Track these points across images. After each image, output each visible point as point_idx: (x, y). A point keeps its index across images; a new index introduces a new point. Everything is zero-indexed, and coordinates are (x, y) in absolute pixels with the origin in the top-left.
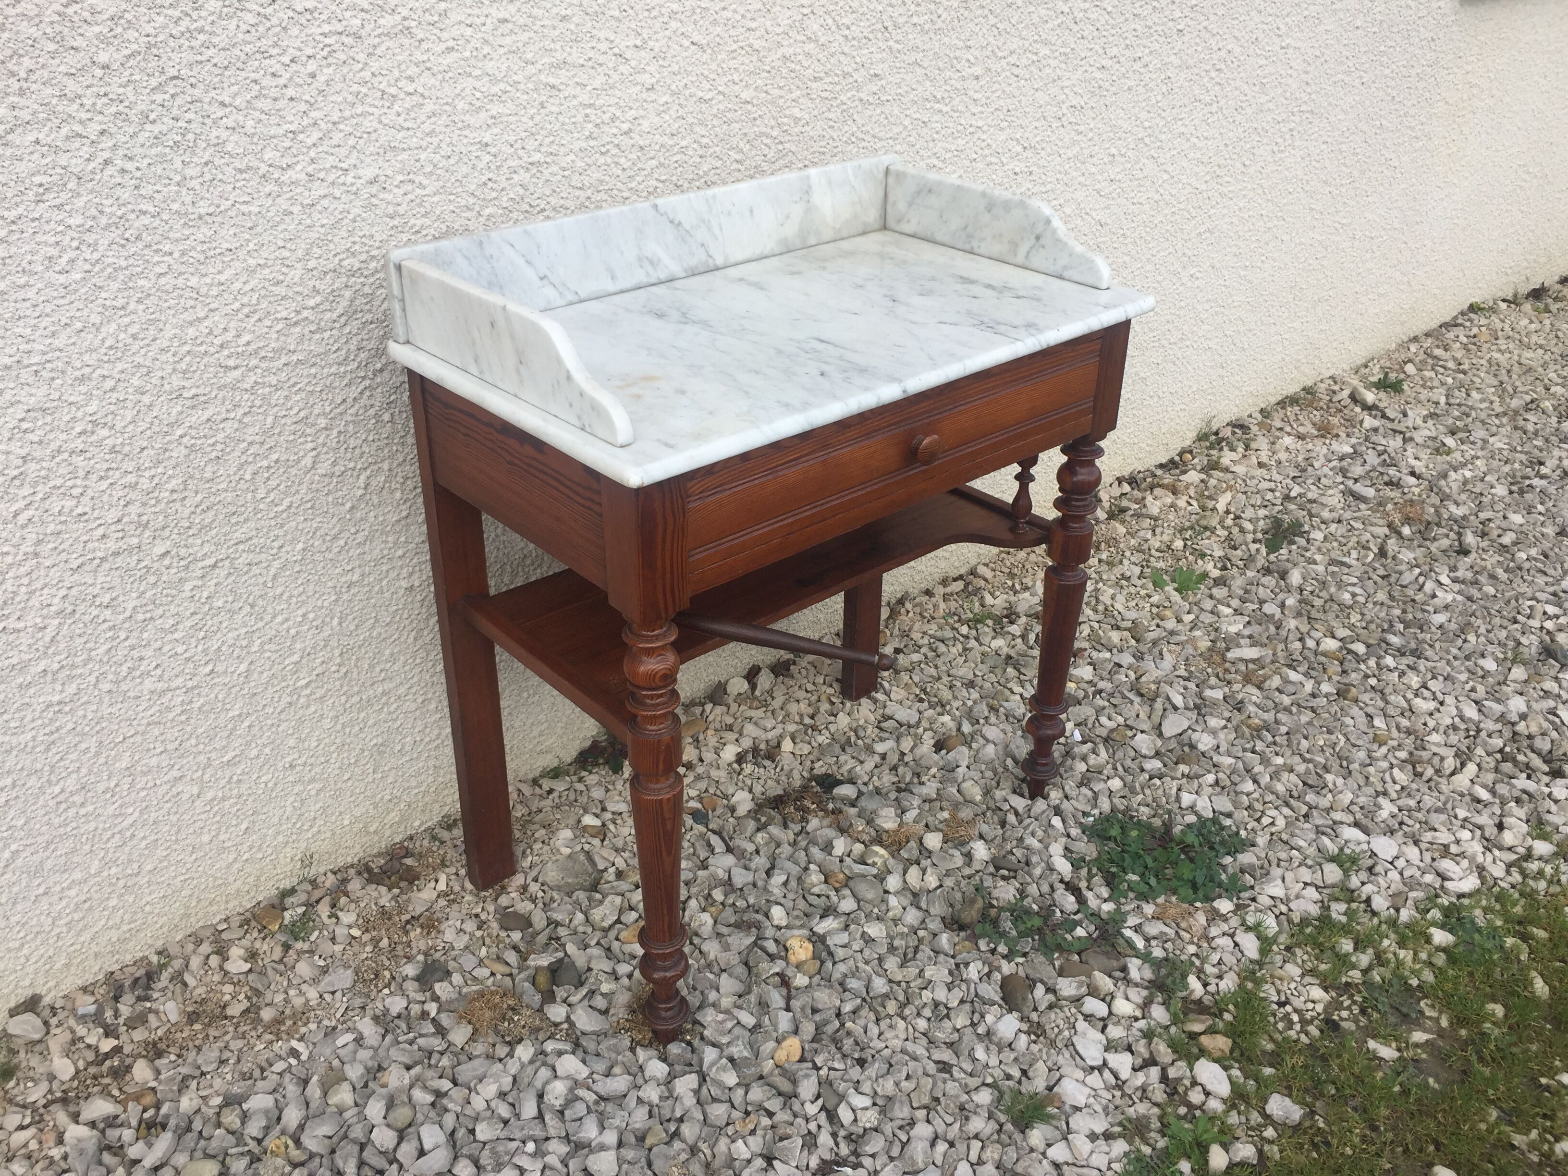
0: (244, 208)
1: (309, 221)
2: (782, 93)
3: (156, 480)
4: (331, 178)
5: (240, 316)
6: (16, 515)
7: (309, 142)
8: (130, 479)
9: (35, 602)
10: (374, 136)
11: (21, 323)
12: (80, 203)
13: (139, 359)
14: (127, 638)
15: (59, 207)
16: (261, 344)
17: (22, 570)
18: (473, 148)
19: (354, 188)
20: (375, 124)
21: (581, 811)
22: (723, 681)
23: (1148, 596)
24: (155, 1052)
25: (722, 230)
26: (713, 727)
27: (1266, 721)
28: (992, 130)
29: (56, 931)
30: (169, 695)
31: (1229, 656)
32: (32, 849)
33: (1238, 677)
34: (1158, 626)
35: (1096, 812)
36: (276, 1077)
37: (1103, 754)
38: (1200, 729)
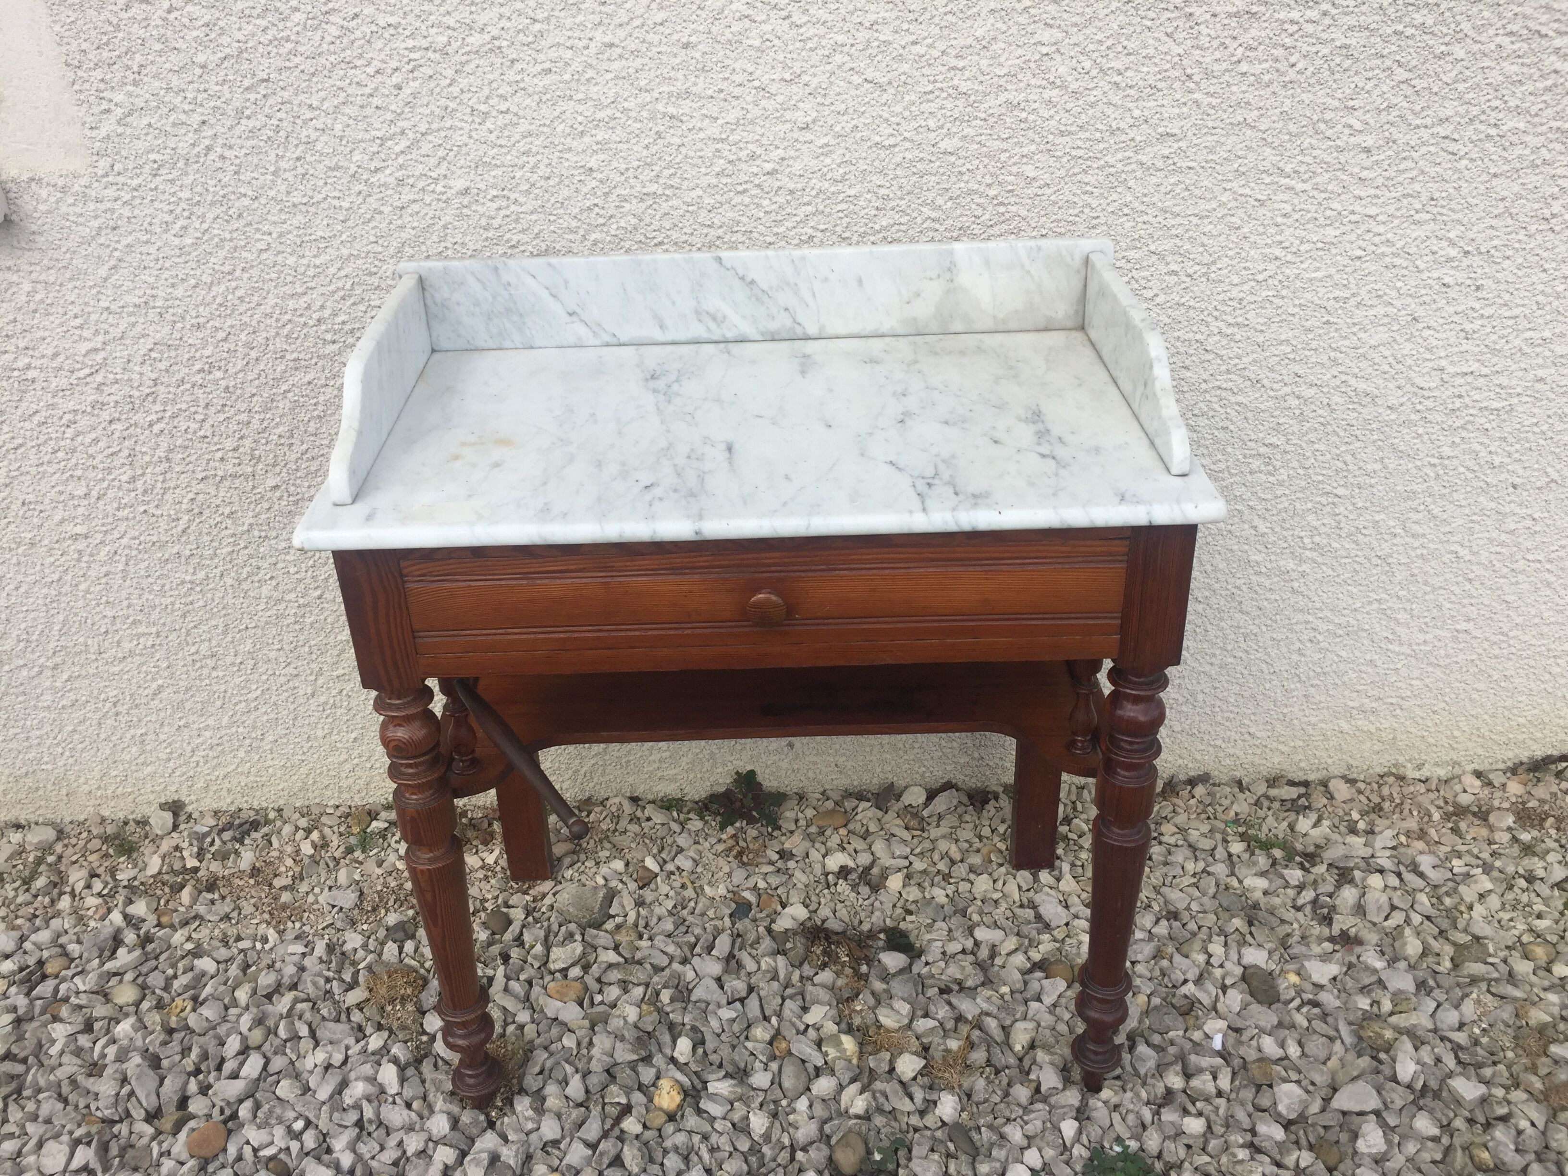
0: (336, 203)
1: (399, 222)
3: (265, 424)
4: (421, 185)
5: (337, 297)
6: (151, 425)
7: (398, 149)
8: (244, 417)
9: (169, 496)
10: (464, 150)
11: (147, 272)
12: (188, 180)
13: (246, 319)
14: (246, 547)
15: (172, 182)
16: (357, 326)
17: (158, 470)
18: (576, 172)
19: (444, 198)
20: (465, 138)
21: (655, 851)
22: (900, 783)
23: (1539, 916)
24: (211, 886)
25: (814, 296)
26: (851, 826)
27: (1504, 1164)
28: (1396, 222)
29: (195, 759)
30: (284, 605)
31: (1554, 1049)
32: (175, 688)
33: (1538, 1085)
34: (1505, 961)
35: (1133, 1145)
36: (236, 951)
37: (1224, 1082)
38: (1392, 1121)
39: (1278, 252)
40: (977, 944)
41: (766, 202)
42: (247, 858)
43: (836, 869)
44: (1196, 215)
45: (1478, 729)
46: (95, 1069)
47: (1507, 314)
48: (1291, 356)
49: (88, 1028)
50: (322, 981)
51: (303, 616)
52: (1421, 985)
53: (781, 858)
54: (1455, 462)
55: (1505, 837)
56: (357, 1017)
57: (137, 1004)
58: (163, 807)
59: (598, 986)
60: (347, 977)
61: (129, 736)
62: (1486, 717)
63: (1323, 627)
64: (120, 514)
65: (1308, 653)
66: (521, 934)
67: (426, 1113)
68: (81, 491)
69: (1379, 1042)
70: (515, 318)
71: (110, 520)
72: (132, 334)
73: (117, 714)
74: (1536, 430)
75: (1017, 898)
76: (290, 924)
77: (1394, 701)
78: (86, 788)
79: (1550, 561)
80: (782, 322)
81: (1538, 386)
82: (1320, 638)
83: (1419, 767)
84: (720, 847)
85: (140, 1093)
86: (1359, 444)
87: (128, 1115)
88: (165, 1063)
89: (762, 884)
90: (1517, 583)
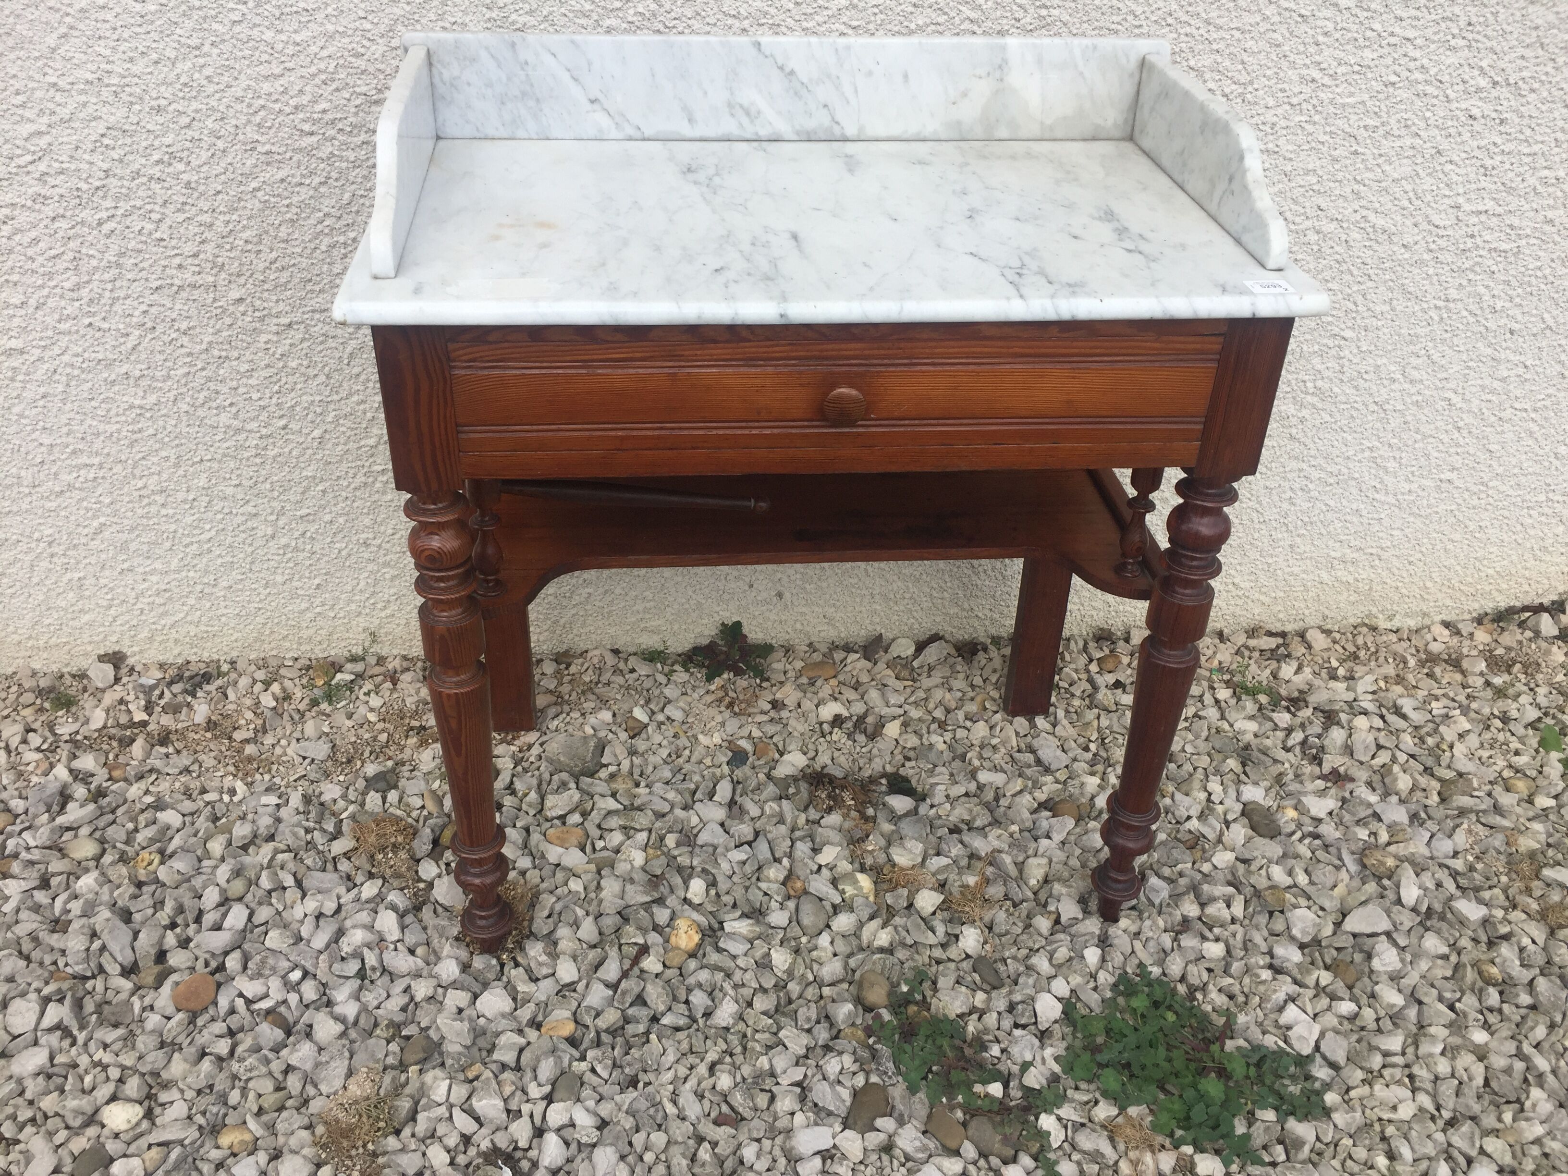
3: (231, 226)
5: (317, 81)
6: (100, 224)
8: (206, 218)
9: (118, 308)
11: (102, 42)
13: (213, 103)
14: (203, 369)
16: (339, 116)
17: (106, 276)
21: (642, 702)
22: (888, 635)
23: (1517, 753)
24: (164, 739)
25: (856, 91)
26: (841, 677)
27: (1511, 978)
28: (1433, 47)
29: (139, 606)
30: (244, 435)
31: (1547, 872)
32: (118, 528)
33: (1535, 906)
34: (1489, 795)
35: (1156, 971)
36: (202, 804)
37: (1238, 909)
38: (1402, 942)
39: (1316, 74)
40: (980, 787)
42: (201, 711)
43: (830, 718)
44: (1238, 29)
45: (1449, 580)
46: (59, 925)
47: (1527, 150)
48: (1315, 187)
49: (44, 883)
50: (302, 832)
51: (265, 448)
52: (1414, 817)
53: (774, 707)
54: (1460, 305)
55: (1479, 682)
56: (344, 866)
57: (98, 858)
58: (102, 658)
59: (599, 832)
60: (330, 827)
61: (65, 579)
62: (1458, 568)
63: (1315, 474)
64: (63, 326)
65: (1298, 502)
66: (512, 783)
67: (432, 958)
68: (16, 300)
69: (1382, 869)
70: (531, 103)
71: (50, 333)
72: (82, 115)
73: (52, 556)
74: (1539, 274)
75: (1014, 744)
76: (258, 776)
77: (1374, 551)
78: (16, 638)
79: (1535, 410)
80: (819, 120)
81: (1547, 228)
82: (1311, 486)
83: (1390, 618)
84: (709, 698)
85: (114, 947)
86: (1370, 284)
87: (101, 970)
88: (137, 917)
89: (756, 733)
90: (1503, 432)
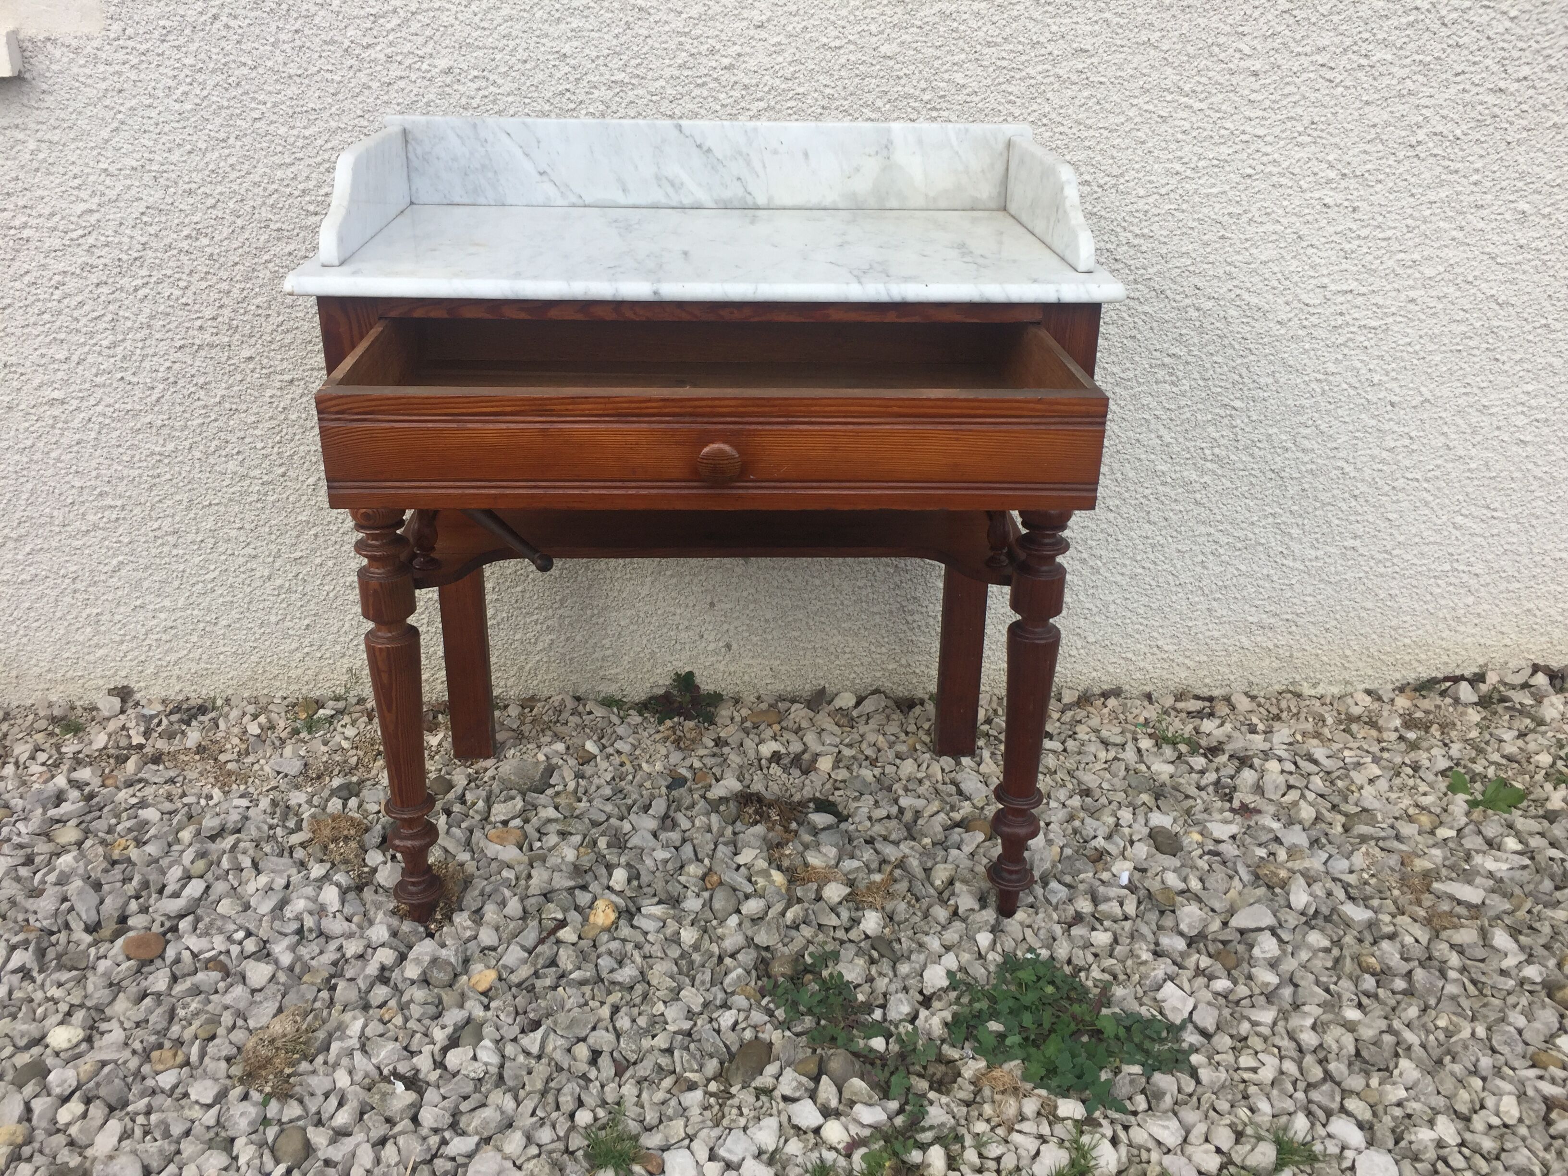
0: (328, 76)
1: (386, 98)
2: (938, 53)
3: (245, 293)
4: (408, 62)
5: (322, 169)
6: (136, 290)
7: (389, 26)
8: (225, 286)
9: (146, 364)
10: (450, 30)
11: (146, 136)
12: (193, 47)
13: (235, 187)
14: (216, 420)
15: (178, 48)
17: (138, 336)
18: (551, 57)
19: (429, 76)
20: (451, 19)
21: (595, 738)
22: (831, 689)
23: (1425, 794)
24: (157, 759)
25: (764, 167)
26: (784, 724)
27: (1389, 968)
28: (1282, 143)
29: (148, 642)
30: (248, 482)
31: (1436, 885)
32: (134, 566)
33: (1422, 913)
34: (1392, 827)
35: (1044, 953)
36: (180, 805)
37: (1130, 908)
38: (1286, 936)
39: (1178, 167)
40: (901, 811)
41: (722, 96)
42: (193, 736)
43: (769, 755)
44: (1105, 128)
45: (1368, 649)
46: (36, 893)
47: (1381, 236)
48: (1191, 268)
49: (29, 861)
50: (266, 827)
51: (266, 494)
52: (1315, 843)
53: (717, 745)
54: (1339, 378)
55: (1394, 736)
56: (299, 854)
57: (79, 844)
58: (110, 692)
59: (537, 835)
60: (291, 824)
61: (84, 615)
62: (1374, 636)
63: (1224, 540)
64: (99, 380)
65: (1210, 566)
66: (464, 795)
67: (366, 924)
68: (61, 356)
69: (1275, 880)
70: (490, 175)
71: (87, 386)
72: (127, 197)
73: (75, 592)
74: (1410, 349)
75: (940, 778)
76: (234, 786)
77: (1289, 617)
78: (37, 670)
79: (1427, 480)
80: (733, 191)
81: (1411, 306)
82: (1221, 551)
83: (1315, 686)
84: (658, 737)
85: (80, 907)
86: (1252, 357)
87: (67, 926)
88: (106, 887)
89: (697, 764)
90: (1398, 501)
